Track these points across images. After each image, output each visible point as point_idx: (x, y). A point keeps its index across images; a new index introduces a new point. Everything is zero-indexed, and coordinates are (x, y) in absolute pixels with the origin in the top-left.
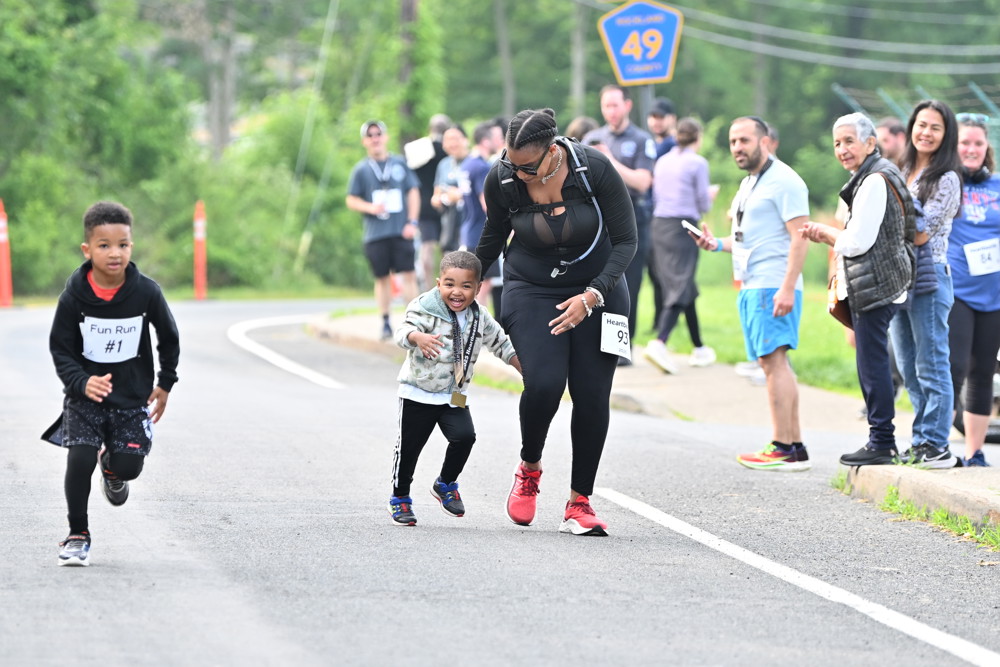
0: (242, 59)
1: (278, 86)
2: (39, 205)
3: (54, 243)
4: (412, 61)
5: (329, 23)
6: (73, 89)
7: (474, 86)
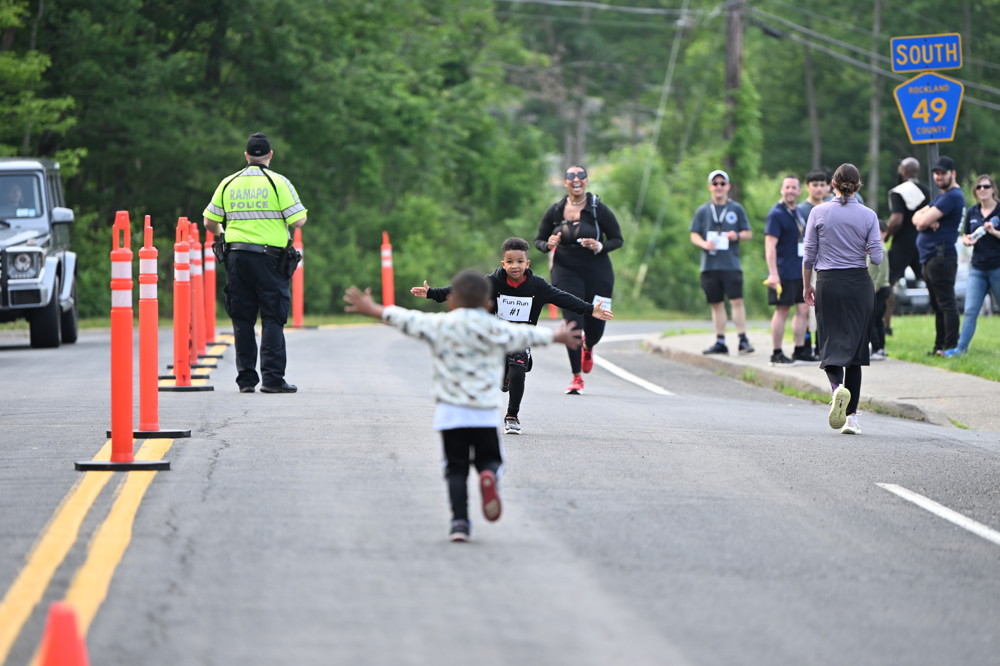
0: (591, 118)
1: (622, 140)
2: (420, 237)
3: (431, 269)
4: (735, 121)
5: (666, 88)
6: (450, 141)
7: (787, 144)
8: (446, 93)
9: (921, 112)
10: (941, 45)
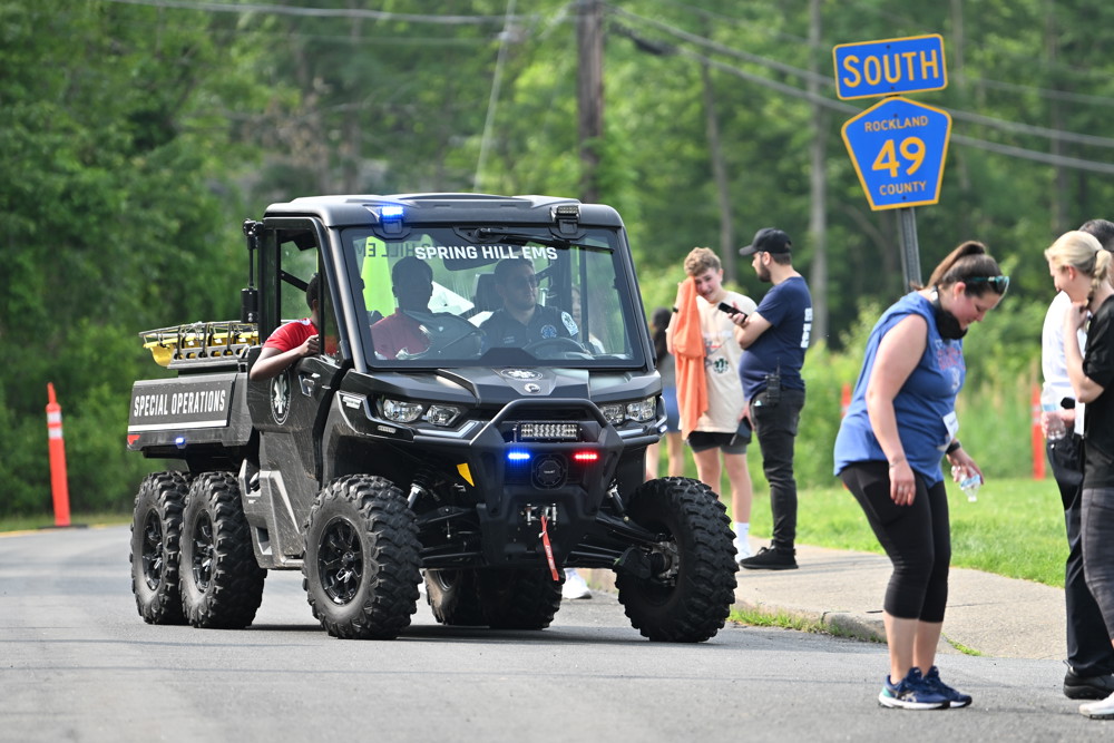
5: (486, 141)
6: (148, 237)
8: (138, 161)
9: (886, 160)
10: (914, 54)
